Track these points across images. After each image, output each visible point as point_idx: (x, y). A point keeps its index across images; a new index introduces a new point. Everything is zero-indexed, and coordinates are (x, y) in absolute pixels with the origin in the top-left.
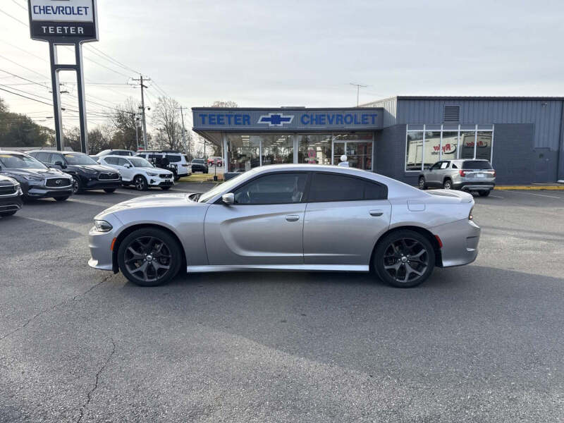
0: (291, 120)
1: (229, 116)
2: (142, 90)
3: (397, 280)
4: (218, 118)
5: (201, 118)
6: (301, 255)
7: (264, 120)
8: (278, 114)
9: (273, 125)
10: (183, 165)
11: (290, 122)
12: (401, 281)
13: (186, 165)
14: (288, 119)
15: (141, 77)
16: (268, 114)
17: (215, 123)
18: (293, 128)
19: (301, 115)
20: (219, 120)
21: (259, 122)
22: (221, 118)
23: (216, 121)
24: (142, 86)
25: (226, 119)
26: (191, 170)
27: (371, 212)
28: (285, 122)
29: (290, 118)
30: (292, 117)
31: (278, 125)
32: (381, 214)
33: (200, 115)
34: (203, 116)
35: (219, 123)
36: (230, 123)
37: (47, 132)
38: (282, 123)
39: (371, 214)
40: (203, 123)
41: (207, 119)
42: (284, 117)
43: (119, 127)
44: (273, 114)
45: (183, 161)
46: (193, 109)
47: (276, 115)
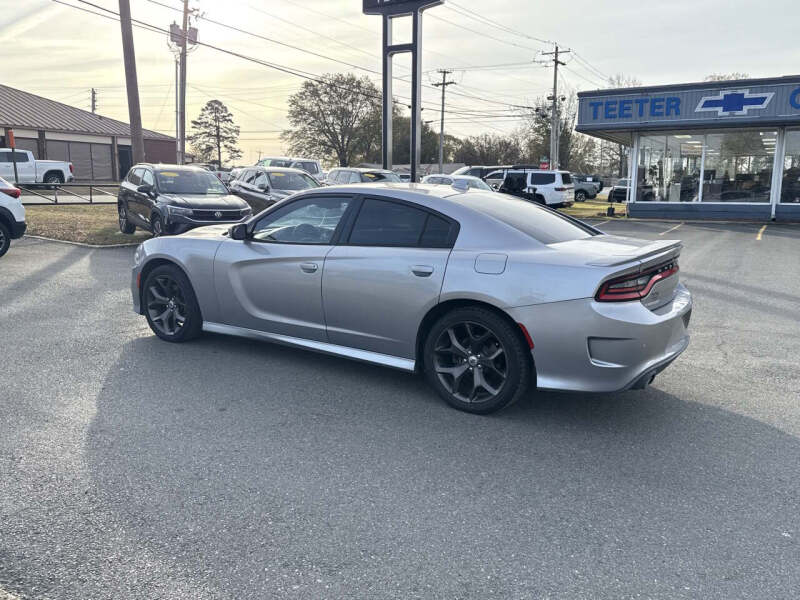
0: (767, 102)
1: (641, 102)
2: (556, 69)
3: (456, 395)
4: (621, 106)
5: (592, 108)
6: (323, 327)
7: (708, 104)
8: (740, 92)
9: (727, 113)
10: (557, 189)
11: (764, 106)
12: (462, 399)
13: (562, 189)
14: (761, 101)
15: (557, 48)
16: (717, 94)
17: (614, 117)
18: (770, 116)
19: (791, 91)
20: (622, 109)
21: (699, 109)
22: (626, 105)
23: (617, 112)
24: (557, 62)
25: (635, 108)
26: (573, 196)
27: (415, 268)
28: (753, 107)
29: (765, 99)
30: (770, 96)
31: (738, 113)
32: (430, 273)
33: (591, 104)
34: (595, 105)
35: (622, 116)
36: (641, 115)
37: (451, 142)
38: (746, 108)
39: (415, 272)
40: (595, 117)
41: (601, 110)
42: (754, 96)
43: (536, 130)
44: (729, 92)
45: (558, 182)
46: (580, 95)
47: (732, 93)
